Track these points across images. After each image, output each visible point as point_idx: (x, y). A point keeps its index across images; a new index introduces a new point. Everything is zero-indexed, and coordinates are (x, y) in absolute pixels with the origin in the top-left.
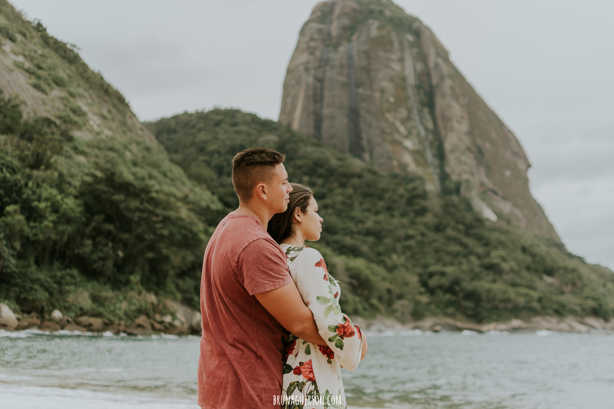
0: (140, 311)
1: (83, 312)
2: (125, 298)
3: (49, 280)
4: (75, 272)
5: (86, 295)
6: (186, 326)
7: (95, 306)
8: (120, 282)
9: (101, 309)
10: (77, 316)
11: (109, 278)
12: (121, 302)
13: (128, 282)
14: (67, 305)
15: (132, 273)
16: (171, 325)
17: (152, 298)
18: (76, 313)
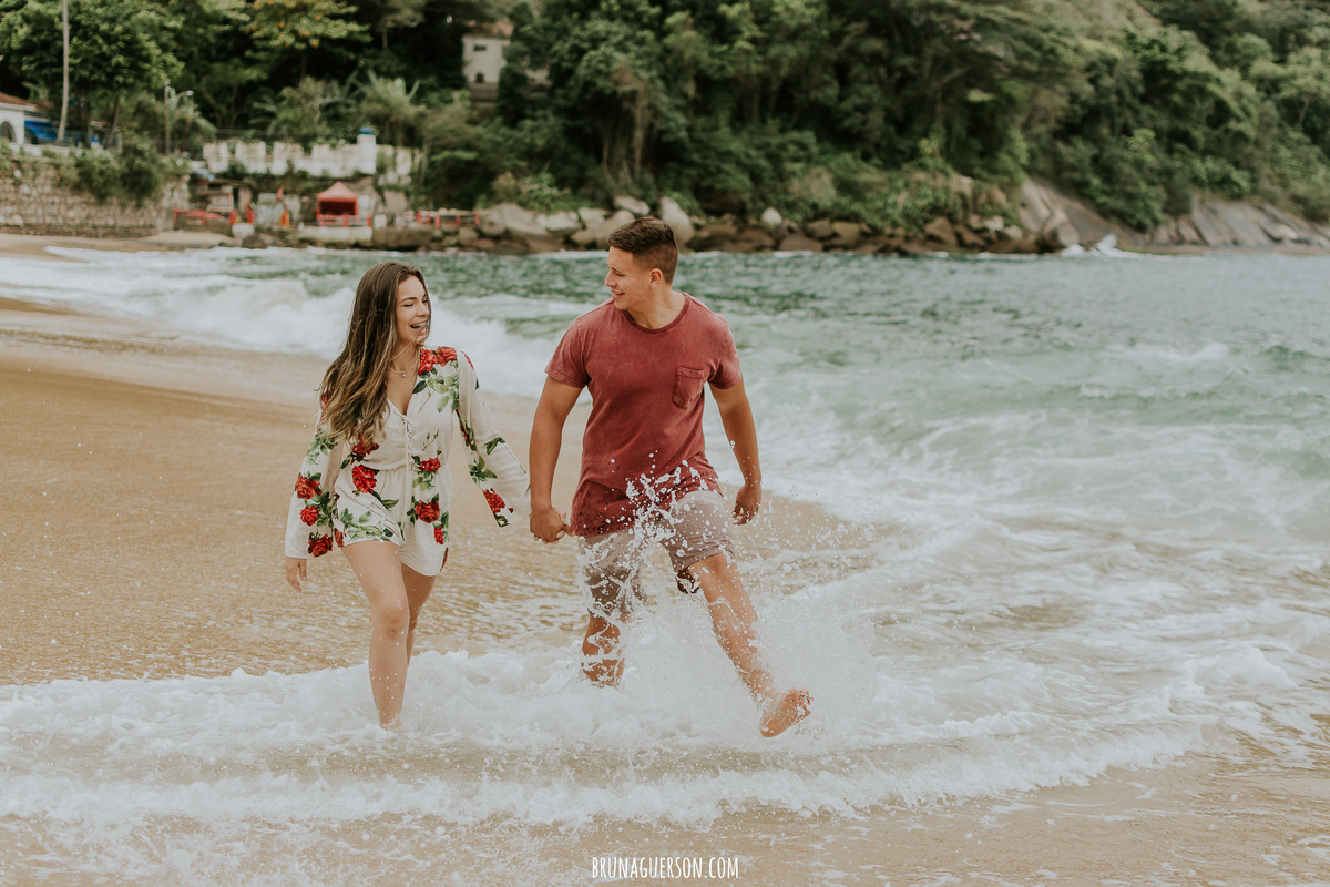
0: (935, 210)
1: (818, 213)
2: (906, 185)
3: (753, 153)
4: (808, 136)
5: (827, 178)
6: (1032, 238)
7: (844, 200)
8: (901, 152)
9: (857, 207)
10: (807, 220)
11: (877, 146)
12: (898, 191)
13: (914, 155)
14: (790, 198)
15: (926, 135)
16: (1001, 236)
17: (965, 184)
18: (806, 213)
